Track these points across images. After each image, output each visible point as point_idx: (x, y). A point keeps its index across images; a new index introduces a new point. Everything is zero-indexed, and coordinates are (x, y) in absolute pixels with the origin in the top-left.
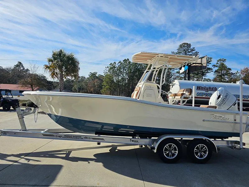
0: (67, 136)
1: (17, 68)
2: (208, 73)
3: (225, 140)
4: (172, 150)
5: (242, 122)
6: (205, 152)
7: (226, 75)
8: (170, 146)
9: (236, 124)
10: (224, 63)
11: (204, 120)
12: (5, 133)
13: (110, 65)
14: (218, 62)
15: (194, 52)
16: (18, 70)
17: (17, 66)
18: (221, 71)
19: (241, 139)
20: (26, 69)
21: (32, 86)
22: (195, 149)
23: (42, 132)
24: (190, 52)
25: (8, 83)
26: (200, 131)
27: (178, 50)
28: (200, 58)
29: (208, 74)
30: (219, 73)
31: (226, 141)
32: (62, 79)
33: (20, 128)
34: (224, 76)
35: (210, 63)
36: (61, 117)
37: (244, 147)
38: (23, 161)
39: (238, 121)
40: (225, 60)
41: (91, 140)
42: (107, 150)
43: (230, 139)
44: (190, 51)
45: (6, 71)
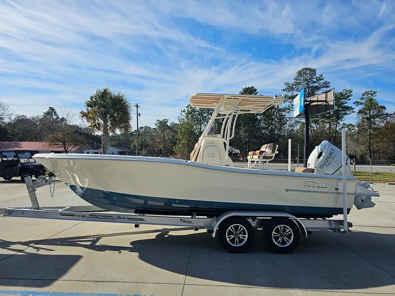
0: (93, 215)
1: (48, 117)
2: (347, 114)
3: (327, 219)
4: (240, 233)
5: (345, 192)
6: (289, 237)
7: (377, 117)
8: (236, 228)
9: (339, 195)
10: (374, 98)
11: (287, 190)
12: (10, 213)
13: (188, 107)
14: (364, 97)
15: (321, 82)
16: (50, 120)
17: (48, 113)
18: (368, 112)
19: (345, 217)
20: (61, 117)
21: (64, 144)
22: (273, 233)
23: (60, 210)
24: (315, 82)
25: (29, 141)
26: (286, 206)
27: (296, 79)
28: (324, 93)
29: (346, 117)
30: (366, 114)
31: (328, 221)
32: (106, 132)
33: (30, 205)
34: (374, 118)
35: (349, 98)
36: (88, 189)
37: (350, 229)
38: (30, 250)
39: (340, 191)
40: (374, 93)
41: (127, 220)
42: (153, 236)
43: (335, 217)
44: (315, 80)
45: (31, 121)
